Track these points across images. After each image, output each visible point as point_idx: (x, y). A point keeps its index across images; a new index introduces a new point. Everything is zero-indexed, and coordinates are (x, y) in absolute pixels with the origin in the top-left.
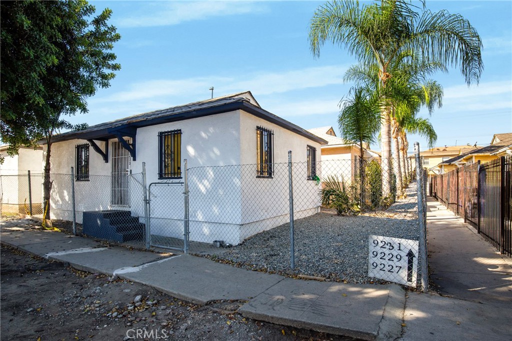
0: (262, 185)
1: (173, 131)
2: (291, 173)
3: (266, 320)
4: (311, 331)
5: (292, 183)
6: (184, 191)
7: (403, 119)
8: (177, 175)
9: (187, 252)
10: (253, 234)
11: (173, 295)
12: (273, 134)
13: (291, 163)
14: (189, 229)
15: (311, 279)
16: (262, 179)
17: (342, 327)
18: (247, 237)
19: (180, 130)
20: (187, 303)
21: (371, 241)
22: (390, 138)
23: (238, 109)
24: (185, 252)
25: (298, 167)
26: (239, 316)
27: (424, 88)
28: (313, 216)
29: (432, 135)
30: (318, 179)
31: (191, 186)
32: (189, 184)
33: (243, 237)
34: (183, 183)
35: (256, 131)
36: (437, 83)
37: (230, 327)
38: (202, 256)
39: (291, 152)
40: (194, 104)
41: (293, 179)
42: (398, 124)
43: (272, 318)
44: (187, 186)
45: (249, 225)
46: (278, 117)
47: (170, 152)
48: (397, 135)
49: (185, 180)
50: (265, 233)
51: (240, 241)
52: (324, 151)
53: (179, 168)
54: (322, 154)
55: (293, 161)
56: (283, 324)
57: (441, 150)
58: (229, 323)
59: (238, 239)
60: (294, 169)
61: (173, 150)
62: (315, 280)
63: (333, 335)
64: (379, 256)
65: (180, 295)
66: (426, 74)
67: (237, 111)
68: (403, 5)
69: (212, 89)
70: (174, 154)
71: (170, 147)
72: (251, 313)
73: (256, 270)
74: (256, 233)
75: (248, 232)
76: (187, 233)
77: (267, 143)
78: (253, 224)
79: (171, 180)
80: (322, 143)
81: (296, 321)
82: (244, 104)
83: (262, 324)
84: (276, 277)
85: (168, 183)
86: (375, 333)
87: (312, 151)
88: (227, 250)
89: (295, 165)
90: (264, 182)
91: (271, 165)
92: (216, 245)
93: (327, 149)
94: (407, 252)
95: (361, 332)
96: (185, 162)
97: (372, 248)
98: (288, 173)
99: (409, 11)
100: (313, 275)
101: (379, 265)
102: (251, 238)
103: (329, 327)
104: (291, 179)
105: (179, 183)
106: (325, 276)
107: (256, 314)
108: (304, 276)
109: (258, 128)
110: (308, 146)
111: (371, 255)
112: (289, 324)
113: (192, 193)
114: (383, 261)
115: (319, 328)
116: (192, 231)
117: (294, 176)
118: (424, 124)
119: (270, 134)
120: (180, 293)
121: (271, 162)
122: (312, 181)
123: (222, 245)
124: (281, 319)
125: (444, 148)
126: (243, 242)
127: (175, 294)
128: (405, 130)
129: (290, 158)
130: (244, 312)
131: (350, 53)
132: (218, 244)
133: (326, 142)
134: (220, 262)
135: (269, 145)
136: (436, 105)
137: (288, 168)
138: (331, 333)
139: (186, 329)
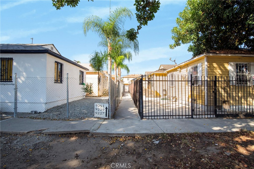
0: (57, 86)
1: (7, 58)
2: (68, 82)
3: (54, 133)
4: (70, 133)
5: (68, 85)
6: (14, 88)
7: (119, 63)
8: (10, 80)
9: (15, 117)
10: (52, 107)
11: (8, 133)
12: (63, 65)
13: (68, 78)
14: (17, 106)
15: (74, 120)
16: (57, 84)
17: (80, 130)
18: (49, 108)
19: (12, 58)
20: (17, 134)
21: (95, 105)
22: (111, 70)
23: (46, 53)
24: (14, 117)
25: (70, 79)
26: (42, 134)
27: (127, 53)
28: (81, 99)
29: (128, 70)
30: (84, 84)
31: (19, 86)
32: (18, 85)
33: (47, 108)
34: (14, 84)
35: (54, 63)
36: (131, 52)
37: (38, 138)
38: (25, 118)
39: (68, 74)
40: (21, 45)
41: (69, 84)
42: (116, 65)
43: (56, 132)
44: (16, 86)
45: (50, 103)
46: (66, 58)
47: (5, 68)
48: (116, 69)
49: (16, 83)
50: (58, 106)
51: (45, 110)
52: (87, 73)
53: (11, 77)
54: (86, 74)
55: (69, 77)
56: (60, 133)
57: (133, 75)
58: (38, 137)
59: (44, 109)
60: (69, 81)
61: (7, 68)
62: (76, 120)
63: (77, 133)
64: (98, 110)
65: (13, 132)
66: (126, 49)
67: (45, 54)
68: (117, 25)
69: (32, 39)
70: (8, 70)
71: (5, 66)
72: (48, 132)
73: (52, 120)
74: (53, 107)
75: (49, 106)
76: (16, 108)
77: (60, 69)
78: (52, 103)
79: (6, 83)
80: (86, 70)
81: (65, 131)
82: (49, 52)
83: (52, 135)
84: (61, 121)
85: (4, 84)
86: (89, 130)
87: (82, 73)
88: (39, 114)
89: (69, 79)
90: (58, 85)
91: (62, 78)
92: (33, 113)
93: (89, 72)
94: (106, 107)
95: (85, 130)
96: (16, 74)
97: (95, 107)
98: (66, 82)
99: (118, 27)
100: (75, 119)
101: (97, 113)
102: (51, 109)
103: (76, 131)
104: (68, 84)
105: (11, 84)
106: (80, 118)
107: (49, 132)
108: (72, 119)
109: (56, 62)
110: (80, 71)
111: (95, 109)
112: (62, 133)
113: (19, 89)
114: (99, 111)
115: (72, 132)
116: (19, 107)
117: (69, 83)
118: (126, 66)
119: (62, 65)
120: (13, 131)
121: (62, 77)
122: (81, 85)
123: (36, 112)
124: (59, 132)
125: (134, 75)
126: (47, 111)
127: (10, 132)
128: (120, 67)
129: (68, 76)
130: (45, 132)
131: (99, 36)
132: (34, 112)
133: (88, 70)
134: (34, 119)
135: (61, 69)
136: (130, 60)
137: (67, 80)
138: (76, 132)
139: (17, 142)
